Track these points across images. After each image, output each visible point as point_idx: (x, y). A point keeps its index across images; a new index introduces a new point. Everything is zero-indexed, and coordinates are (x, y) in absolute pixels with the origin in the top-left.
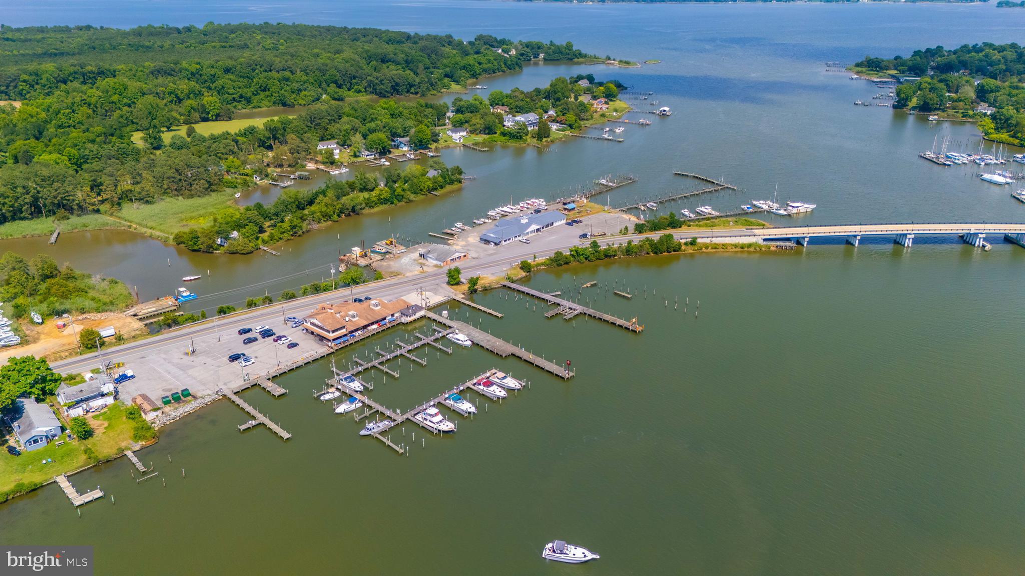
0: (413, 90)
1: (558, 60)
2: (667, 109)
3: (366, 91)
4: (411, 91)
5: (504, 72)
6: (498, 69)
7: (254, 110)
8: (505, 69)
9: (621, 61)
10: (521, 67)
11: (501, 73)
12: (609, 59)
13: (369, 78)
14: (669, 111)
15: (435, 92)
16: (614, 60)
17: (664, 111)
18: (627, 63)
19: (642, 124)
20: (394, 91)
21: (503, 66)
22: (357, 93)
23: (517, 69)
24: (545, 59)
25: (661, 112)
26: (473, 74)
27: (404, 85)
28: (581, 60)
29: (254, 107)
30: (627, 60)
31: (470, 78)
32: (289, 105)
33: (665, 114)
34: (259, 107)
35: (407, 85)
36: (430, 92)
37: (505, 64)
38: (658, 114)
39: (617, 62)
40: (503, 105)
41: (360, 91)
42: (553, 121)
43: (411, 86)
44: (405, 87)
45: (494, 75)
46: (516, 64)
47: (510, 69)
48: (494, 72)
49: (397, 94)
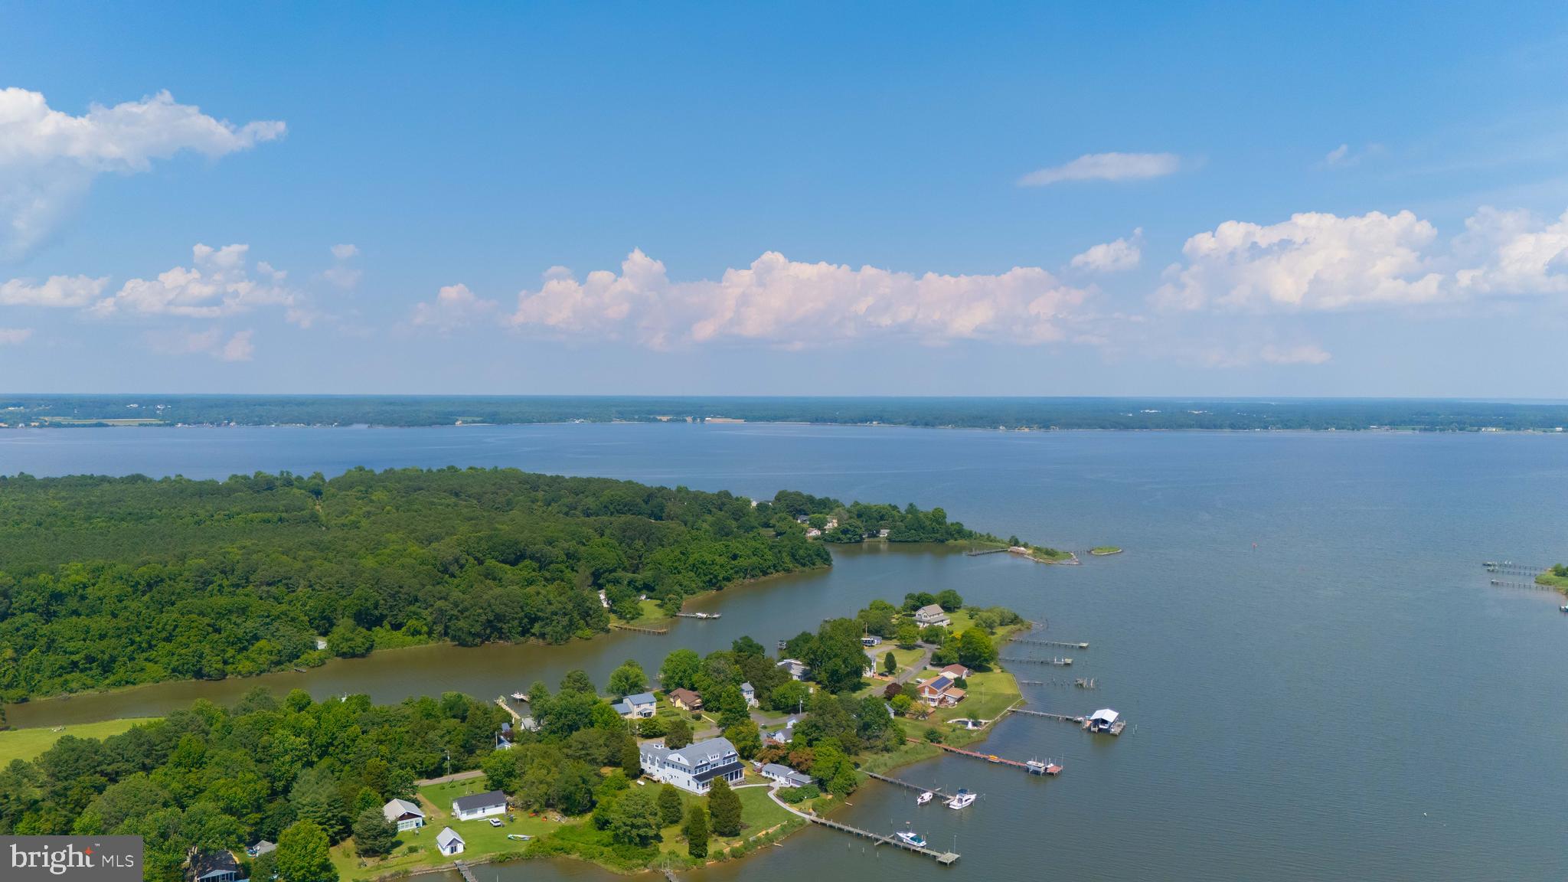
0: (536, 628)
1: (915, 541)
2: (1110, 715)
3: (430, 633)
4: (533, 631)
5: (788, 571)
6: (775, 566)
7: (114, 691)
8: (791, 566)
9: (1038, 549)
10: (826, 560)
11: (781, 574)
12: (1016, 543)
13: (439, 604)
14: (1119, 718)
15: (588, 632)
16: (1026, 546)
17: (1104, 722)
18: (1051, 553)
19: (1036, 773)
20: (492, 633)
21: (787, 559)
22: (413, 635)
23: (819, 562)
24: (890, 540)
25: (1096, 722)
26: (710, 581)
27: (514, 619)
28: (961, 542)
29: (117, 684)
30: (1050, 546)
31: (703, 588)
32: (209, 676)
33: (1107, 731)
34: (127, 683)
35: (521, 619)
36: (579, 633)
37: (793, 556)
38: (1089, 729)
39: (1030, 551)
40: (693, 688)
41: (416, 633)
42: (782, 760)
43: (534, 620)
44: (516, 623)
45: (763, 579)
46: (818, 555)
47: (804, 565)
48: (765, 573)
49: (500, 638)
